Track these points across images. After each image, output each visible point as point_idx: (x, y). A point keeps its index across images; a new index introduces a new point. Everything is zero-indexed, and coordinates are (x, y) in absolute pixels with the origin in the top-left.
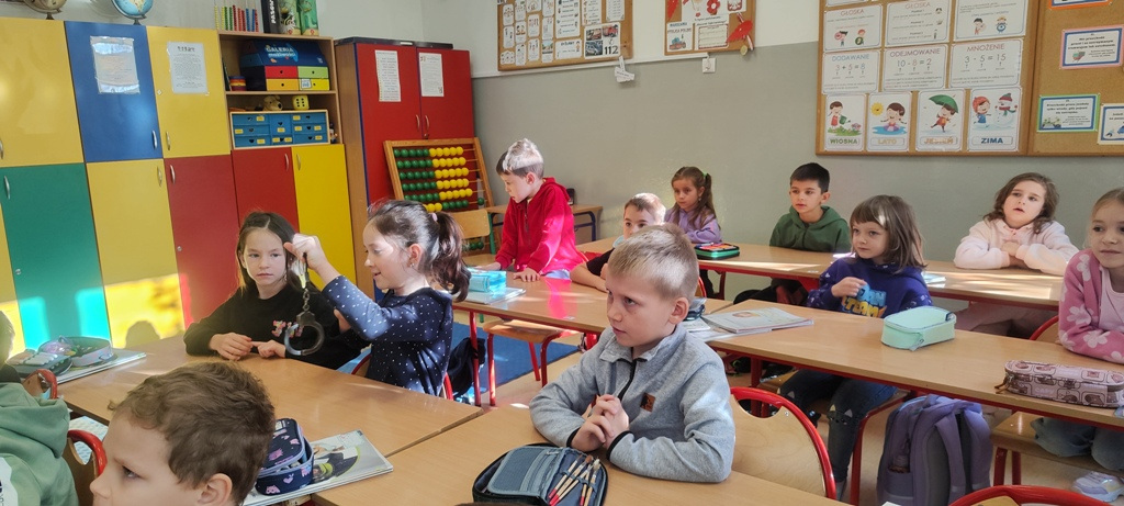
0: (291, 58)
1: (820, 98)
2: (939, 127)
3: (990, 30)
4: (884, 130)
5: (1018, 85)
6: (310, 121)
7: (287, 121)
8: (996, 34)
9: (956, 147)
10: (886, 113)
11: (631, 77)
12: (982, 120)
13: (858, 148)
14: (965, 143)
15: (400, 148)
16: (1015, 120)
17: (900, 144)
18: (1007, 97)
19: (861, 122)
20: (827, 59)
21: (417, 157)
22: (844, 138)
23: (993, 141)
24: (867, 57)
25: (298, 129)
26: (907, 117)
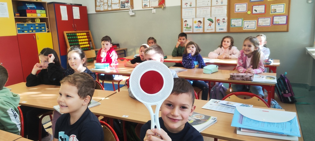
0: (34, 8)
1: (182, 20)
2: (209, 26)
3: (219, 4)
4: (197, 27)
5: (226, 16)
6: (41, 26)
7: (33, 26)
8: (221, 4)
9: (213, 31)
10: (197, 23)
11: (133, 14)
12: (219, 24)
13: (191, 32)
14: (215, 30)
15: (68, 33)
16: (226, 24)
17: (201, 30)
18: (224, 19)
19: (192, 25)
20: (183, 10)
21: (73, 36)
22: (188, 29)
23: (221, 29)
24: (192, 9)
25: (37, 28)
26: (202, 24)
